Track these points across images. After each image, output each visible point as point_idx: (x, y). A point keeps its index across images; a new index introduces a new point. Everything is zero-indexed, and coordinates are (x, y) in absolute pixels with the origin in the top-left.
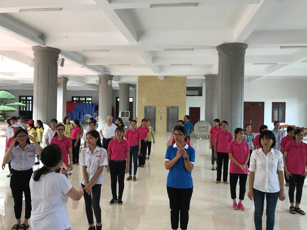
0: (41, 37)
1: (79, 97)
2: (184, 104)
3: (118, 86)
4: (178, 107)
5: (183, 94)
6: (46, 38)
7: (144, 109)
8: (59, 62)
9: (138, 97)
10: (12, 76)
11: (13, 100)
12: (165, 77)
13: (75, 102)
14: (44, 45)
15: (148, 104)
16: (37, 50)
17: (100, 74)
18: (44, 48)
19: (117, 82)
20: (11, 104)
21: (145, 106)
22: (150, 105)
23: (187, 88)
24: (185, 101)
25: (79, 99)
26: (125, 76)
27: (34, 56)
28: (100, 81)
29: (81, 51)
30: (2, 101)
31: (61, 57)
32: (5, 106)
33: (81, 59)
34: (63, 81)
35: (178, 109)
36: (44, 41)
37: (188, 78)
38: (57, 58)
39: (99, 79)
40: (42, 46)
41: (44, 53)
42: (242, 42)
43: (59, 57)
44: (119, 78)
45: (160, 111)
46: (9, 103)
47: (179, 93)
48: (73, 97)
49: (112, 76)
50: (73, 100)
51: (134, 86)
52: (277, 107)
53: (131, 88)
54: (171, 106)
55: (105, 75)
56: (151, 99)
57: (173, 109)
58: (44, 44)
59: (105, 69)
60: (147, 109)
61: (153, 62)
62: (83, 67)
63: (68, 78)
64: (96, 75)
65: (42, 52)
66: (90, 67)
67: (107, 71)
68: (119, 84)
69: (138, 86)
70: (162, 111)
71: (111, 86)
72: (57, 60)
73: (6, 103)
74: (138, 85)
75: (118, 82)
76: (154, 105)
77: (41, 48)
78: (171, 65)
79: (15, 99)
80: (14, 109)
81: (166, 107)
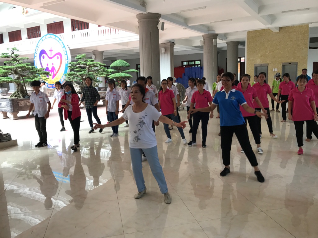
0: (143, 4)
1: (188, 62)
3: (226, 45)
4: (297, 62)
5: (303, 47)
7: (254, 68)
8: (160, 27)
10: (128, 46)
11: (127, 68)
13: (185, 67)
14: (146, 12)
15: (258, 63)
16: (140, 17)
17: (204, 34)
18: (146, 14)
19: (224, 41)
20: (127, 71)
21: (255, 65)
22: (262, 63)
24: (306, 55)
25: (189, 63)
26: (231, 33)
27: (138, 24)
28: (204, 42)
29: (179, 12)
30: (120, 69)
31: (161, 20)
32: (122, 73)
33: (182, 21)
34: (170, 46)
35: (297, 65)
36: (146, 8)
37: (310, 26)
38: (157, 23)
39: (204, 39)
40: (144, 13)
41: (145, 19)
43: (159, 21)
44: (225, 36)
45: (274, 69)
46: (125, 70)
47: (298, 46)
48: (183, 62)
49: (217, 35)
50: (183, 65)
51: (243, 43)
53: (240, 47)
54: (288, 62)
55: (209, 34)
56: (262, 56)
57: (291, 66)
59: (209, 28)
60: (258, 68)
61: (259, 13)
62: (186, 29)
63: (175, 43)
64: (201, 36)
66: (192, 28)
67: (211, 30)
68: (227, 43)
69: (247, 43)
70: (276, 69)
71: (216, 45)
72: (158, 25)
73: (123, 70)
74: (247, 41)
75: (226, 41)
76: (266, 63)
77: (143, 15)
78: (283, 12)
79: (130, 66)
80: (129, 75)
81: (282, 63)
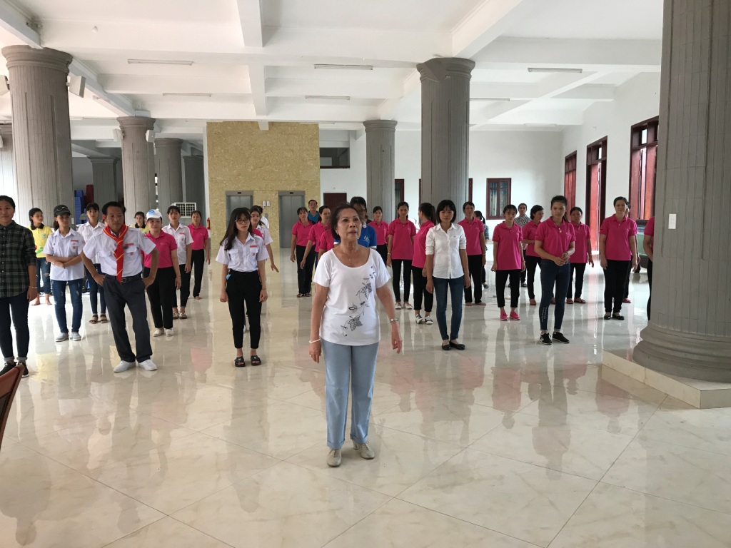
0: (32, 25)
2: (316, 185)
4: (304, 191)
5: (312, 164)
6: (42, 26)
7: (224, 198)
8: (74, 87)
9: (210, 170)
12: (272, 124)
14: (40, 45)
15: (233, 188)
16: (17, 55)
17: (124, 114)
18: (39, 50)
21: (227, 192)
22: (240, 190)
23: (322, 150)
24: (318, 179)
26: (186, 120)
27: (7, 71)
28: (123, 133)
29: (126, 61)
33: (95, 79)
36: (39, 35)
37: (321, 127)
38: (66, 76)
39: (122, 128)
40: (34, 45)
41: (38, 63)
42: (468, 58)
45: (264, 203)
47: (303, 160)
49: (154, 120)
52: (495, 189)
54: (288, 190)
55: (136, 117)
56: (240, 175)
57: (293, 198)
58: (40, 42)
59: (135, 102)
60: (233, 198)
61: (266, 91)
62: (98, 98)
65: (33, 60)
66: (111, 98)
67: (140, 108)
69: (208, 145)
70: (268, 203)
72: (67, 80)
74: (208, 142)
76: (249, 189)
77: (31, 51)
78: (307, 97)
81: (278, 191)
